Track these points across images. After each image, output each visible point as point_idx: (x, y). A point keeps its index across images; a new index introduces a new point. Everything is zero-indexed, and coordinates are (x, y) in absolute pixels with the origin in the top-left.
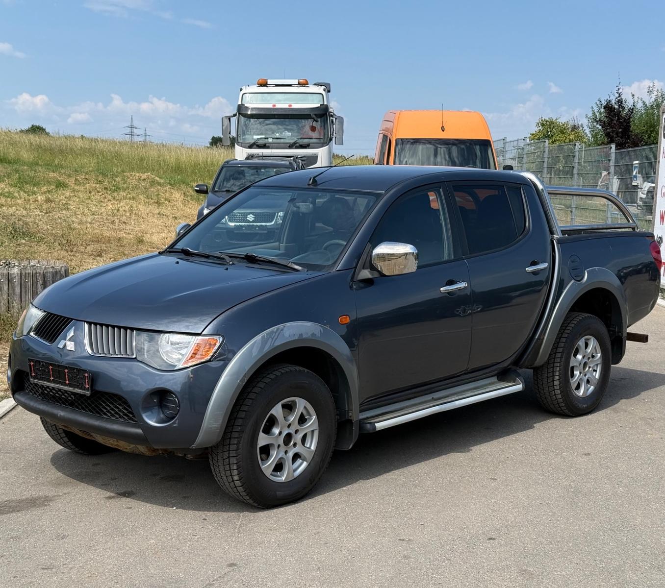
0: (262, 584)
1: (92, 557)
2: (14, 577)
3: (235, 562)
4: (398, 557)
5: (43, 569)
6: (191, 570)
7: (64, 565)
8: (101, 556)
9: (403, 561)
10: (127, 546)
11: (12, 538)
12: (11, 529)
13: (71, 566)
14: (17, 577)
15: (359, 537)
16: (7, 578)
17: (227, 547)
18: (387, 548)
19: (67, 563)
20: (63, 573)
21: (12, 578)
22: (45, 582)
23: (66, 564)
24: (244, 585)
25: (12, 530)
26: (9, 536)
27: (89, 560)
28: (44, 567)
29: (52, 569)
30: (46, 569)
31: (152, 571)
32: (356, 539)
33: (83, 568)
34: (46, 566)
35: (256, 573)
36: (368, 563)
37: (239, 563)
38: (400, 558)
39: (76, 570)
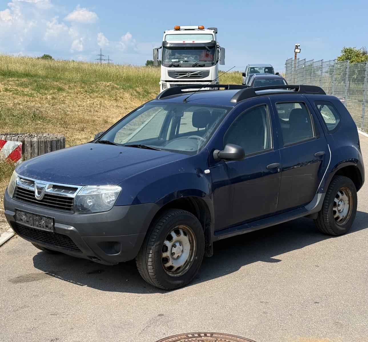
0: (179, 326)
1: (80, 308)
2: (35, 320)
3: (163, 313)
4: (260, 312)
5: (51, 315)
6: (137, 317)
7: (63, 312)
9: (263, 315)
10: (100, 302)
11: (33, 296)
13: (68, 313)
14: (36, 319)
15: (236, 300)
16: (31, 320)
17: (158, 304)
18: (253, 307)
19: (65, 311)
20: (63, 317)
21: (34, 320)
22: (52, 323)
23: (65, 312)
24: (168, 327)
25: (34, 291)
27: (78, 310)
28: (52, 314)
29: (57, 315)
30: (53, 315)
31: (114, 317)
32: (234, 301)
33: (74, 315)
34: (53, 313)
35: (175, 320)
36: (242, 316)
37: (165, 314)
38: (261, 313)
39: (70, 316)
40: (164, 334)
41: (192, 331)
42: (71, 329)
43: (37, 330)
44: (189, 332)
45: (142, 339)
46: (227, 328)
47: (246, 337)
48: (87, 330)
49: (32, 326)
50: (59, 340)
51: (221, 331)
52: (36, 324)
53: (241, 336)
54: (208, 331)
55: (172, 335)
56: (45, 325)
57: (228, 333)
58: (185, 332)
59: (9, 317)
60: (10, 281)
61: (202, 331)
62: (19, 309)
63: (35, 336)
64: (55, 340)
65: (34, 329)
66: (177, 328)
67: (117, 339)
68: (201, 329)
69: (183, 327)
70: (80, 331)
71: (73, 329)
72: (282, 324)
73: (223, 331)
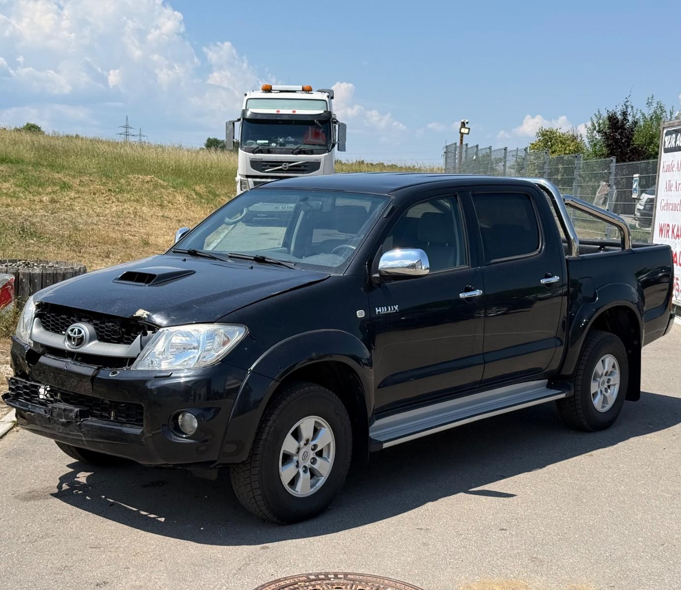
0: (295, 564)
1: (135, 538)
2: (66, 555)
4: (417, 543)
5: (91, 548)
7: (110, 544)
8: (143, 538)
9: (422, 547)
11: (59, 520)
12: (57, 512)
13: (117, 546)
14: (69, 554)
16: (60, 555)
17: (259, 532)
18: (407, 536)
19: (113, 542)
20: (110, 551)
21: (64, 555)
22: (95, 559)
23: (112, 544)
24: (278, 565)
26: (56, 519)
28: (92, 546)
29: (100, 548)
30: (94, 548)
32: (377, 527)
33: (128, 548)
34: (94, 545)
35: (288, 555)
36: (390, 548)
37: (271, 546)
38: (419, 545)
39: (122, 550)
40: (272, 575)
41: (315, 571)
42: (125, 568)
43: (72, 569)
44: (311, 572)
46: (369, 565)
47: (398, 579)
48: (152, 569)
49: (63, 564)
50: (108, 584)
51: (360, 571)
52: (68, 561)
54: (340, 571)
55: (285, 576)
56: (84, 564)
57: (369, 573)
58: (305, 573)
59: (25, 551)
60: (16, 497)
61: (330, 571)
62: (38, 539)
63: (70, 579)
64: (102, 584)
65: (66, 568)
66: (291, 567)
68: (328, 567)
69: (301, 565)
70: (140, 571)
71: (128, 568)
72: (452, 560)
73: (363, 570)
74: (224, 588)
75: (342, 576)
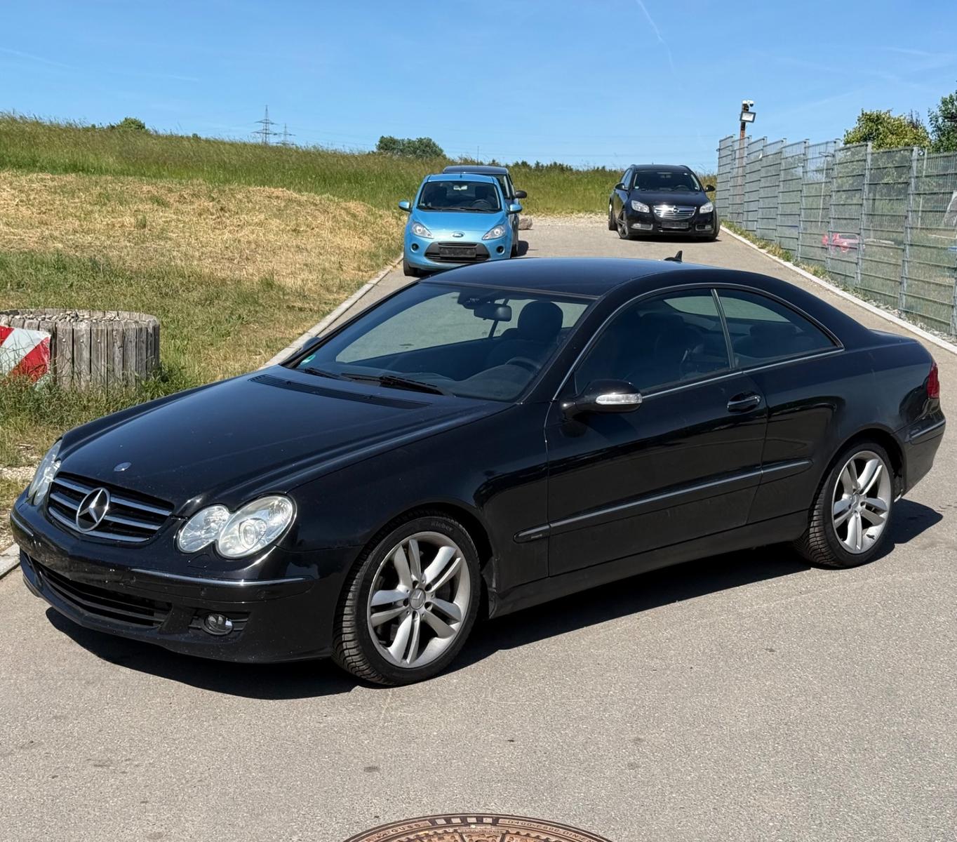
0: (415, 798)
1: (168, 750)
2: (53, 778)
3: (377, 765)
4: (619, 765)
5: (95, 766)
6: (310, 775)
7: (126, 760)
8: (182, 749)
9: (627, 771)
10: (220, 735)
11: (55, 717)
13: (136, 763)
14: (57, 777)
15: (563, 733)
16: (43, 778)
17: (366, 742)
19: (131, 757)
20: (124, 772)
21: (50, 779)
22: (96, 786)
23: (129, 759)
24: (388, 800)
25: (57, 706)
26: (52, 716)
27: (164, 754)
28: (97, 763)
29: (108, 766)
30: (99, 766)
31: (254, 774)
32: (558, 736)
33: (154, 767)
34: (100, 761)
36: (575, 773)
37: (381, 767)
38: (623, 768)
39: (142, 769)
40: (378, 817)
41: (447, 811)
42: (142, 803)
44: (440, 813)
45: (319, 830)
46: (536, 801)
47: (581, 827)
48: (184, 805)
51: (521, 812)
53: (568, 823)
54: (488, 812)
55: (397, 820)
57: (536, 817)
58: (429, 813)
61: (472, 811)
62: (15, 750)
63: (49, 819)
66: (409, 803)
67: (256, 830)
68: (469, 805)
69: (425, 800)
70: (165, 808)
71: (146, 802)
72: (674, 795)
73: (525, 810)
74: (295, 838)
75: (490, 820)
